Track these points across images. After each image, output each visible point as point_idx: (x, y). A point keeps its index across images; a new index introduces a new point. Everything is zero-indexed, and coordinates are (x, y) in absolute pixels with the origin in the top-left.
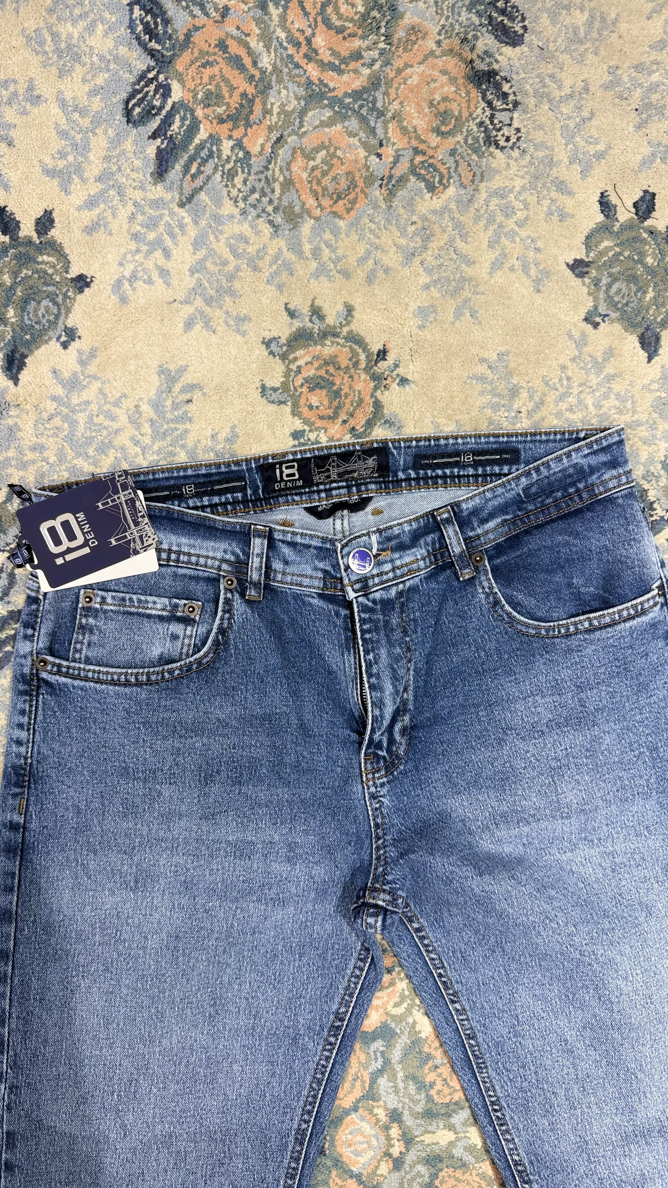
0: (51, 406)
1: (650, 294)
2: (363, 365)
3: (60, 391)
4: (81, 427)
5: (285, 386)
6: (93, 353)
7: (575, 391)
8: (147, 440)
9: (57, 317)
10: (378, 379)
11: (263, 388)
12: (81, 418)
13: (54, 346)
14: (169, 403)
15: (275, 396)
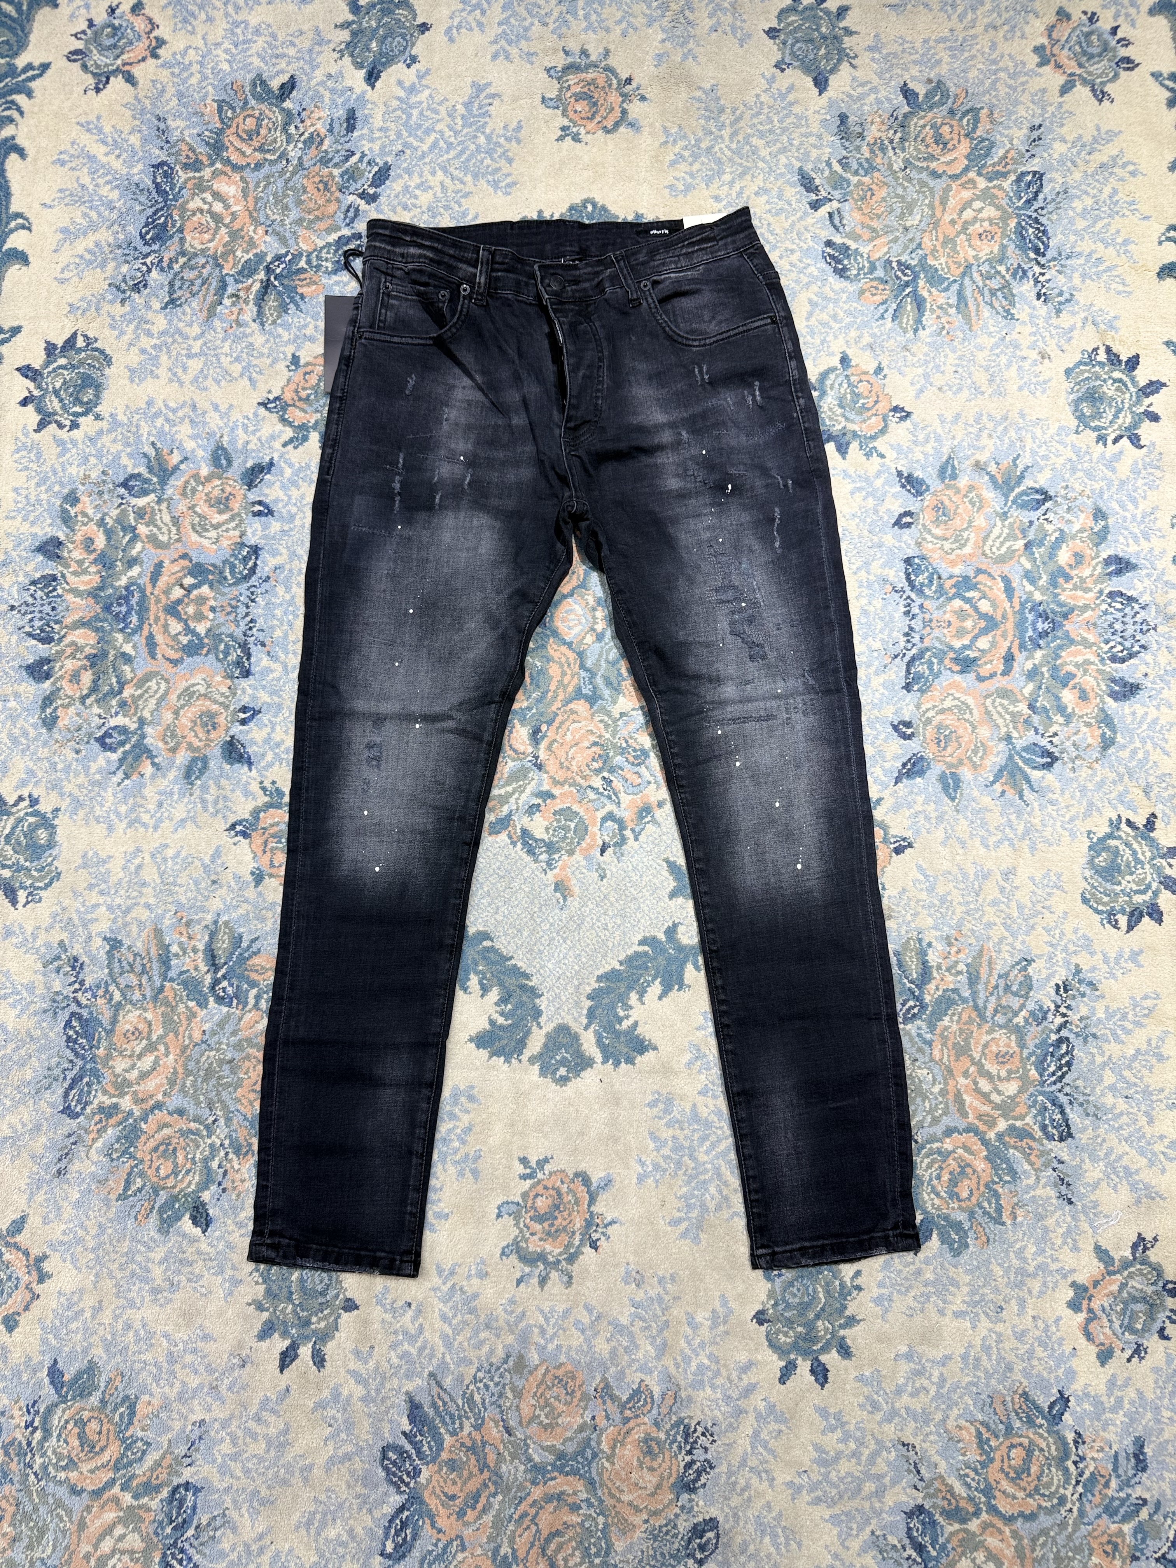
0: (395, 103)
1: (823, 51)
2: (615, 86)
3: (402, 94)
4: (414, 118)
5: (559, 98)
6: (428, 72)
7: (766, 111)
8: (459, 128)
9: (405, 48)
10: (625, 96)
11: (543, 98)
12: (415, 112)
13: (401, 66)
14: (476, 105)
15: (551, 104)
